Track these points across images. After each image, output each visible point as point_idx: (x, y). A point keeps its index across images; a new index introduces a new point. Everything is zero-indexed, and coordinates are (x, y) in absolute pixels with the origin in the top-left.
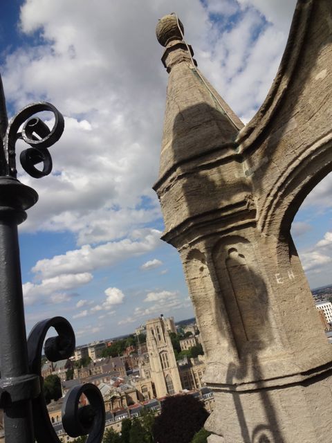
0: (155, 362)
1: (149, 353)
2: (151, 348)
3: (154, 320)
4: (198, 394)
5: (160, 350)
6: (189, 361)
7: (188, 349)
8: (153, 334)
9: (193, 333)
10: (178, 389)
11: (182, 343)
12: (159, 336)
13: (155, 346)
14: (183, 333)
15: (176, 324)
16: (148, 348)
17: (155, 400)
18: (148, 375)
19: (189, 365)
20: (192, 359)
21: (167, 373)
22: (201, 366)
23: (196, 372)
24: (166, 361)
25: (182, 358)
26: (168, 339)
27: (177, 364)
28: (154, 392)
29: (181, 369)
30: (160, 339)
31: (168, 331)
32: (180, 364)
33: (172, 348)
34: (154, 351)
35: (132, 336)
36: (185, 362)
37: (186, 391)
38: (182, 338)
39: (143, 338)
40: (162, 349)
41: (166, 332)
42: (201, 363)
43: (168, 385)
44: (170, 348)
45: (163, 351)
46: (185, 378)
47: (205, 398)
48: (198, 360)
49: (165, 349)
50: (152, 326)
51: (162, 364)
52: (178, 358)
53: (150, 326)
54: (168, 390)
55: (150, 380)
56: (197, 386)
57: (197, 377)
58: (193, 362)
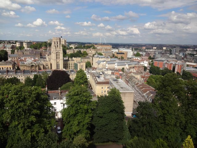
0: (53, 56)
1: (52, 51)
2: (53, 49)
3: (56, 38)
4: (69, 71)
5: (57, 51)
6: (69, 59)
7: (69, 54)
8: (55, 44)
9: (74, 48)
10: (61, 68)
11: (67, 51)
12: (58, 46)
13: (55, 50)
14: (69, 47)
15: (67, 43)
16: (52, 49)
17: (50, 70)
18: (50, 60)
19: (68, 60)
20: (70, 58)
21: (58, 61)
22: (73, 61)
23: (70, 63)
24: (58, 56)
25: (66, 57)
26: (61, 48)
27: (63, 59)
28: (51, 67)
29: (64, 61)
30: (58, 47)
31: (62, 44)
32: (65, 59)
33: (62, 52)
34: (54, 51)
35: (46, 42)
36: (67, 58)
37: (64, 69)
38: (68, 49)
39: (50, 45)
40: (58, 51)
41: (61, 44)
42: (73, 60)
43: (58, 66)
44: (61, 52)
45: (58, 52)
46: (65, 65)
47: (71, 73)
48: (72, 59)
49: (59, 51)
50: (55, 40)
51: (56, 57)
52: (64, 56)
53: (54, 40)
54: (57, 67)
55: (50, 62)
56: (70, 69)
57: (70, 65)
58: (70, 59)
